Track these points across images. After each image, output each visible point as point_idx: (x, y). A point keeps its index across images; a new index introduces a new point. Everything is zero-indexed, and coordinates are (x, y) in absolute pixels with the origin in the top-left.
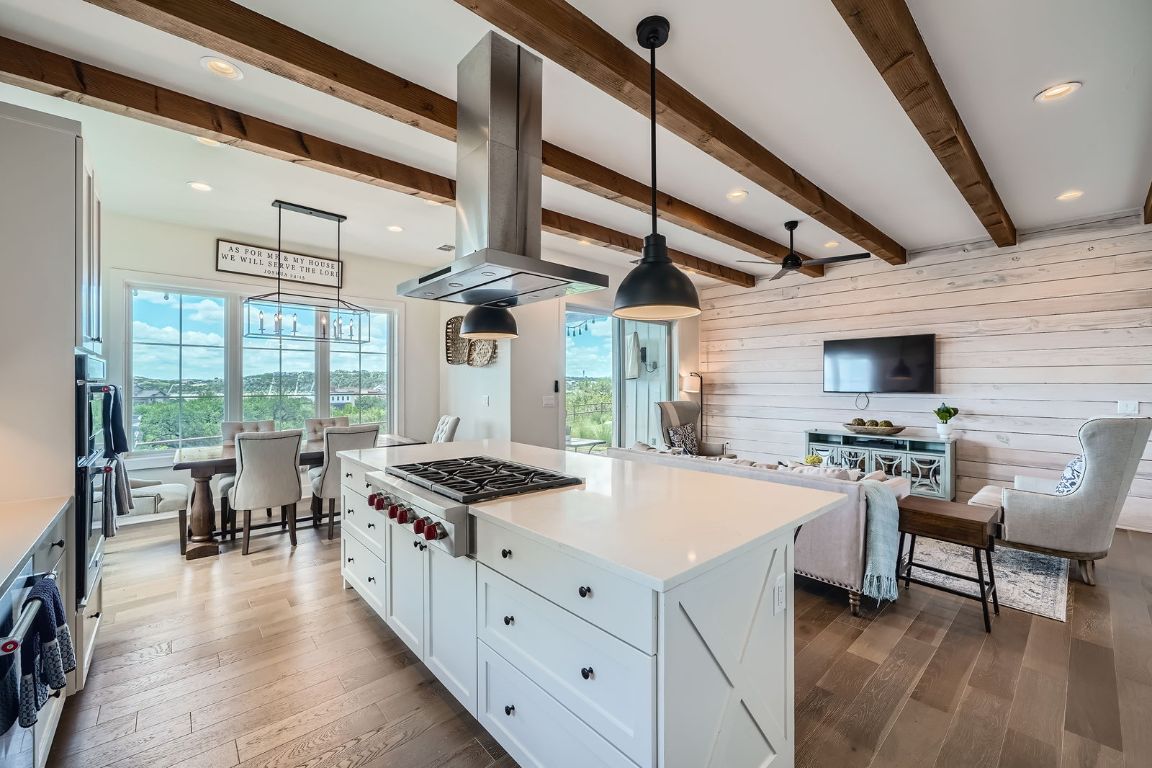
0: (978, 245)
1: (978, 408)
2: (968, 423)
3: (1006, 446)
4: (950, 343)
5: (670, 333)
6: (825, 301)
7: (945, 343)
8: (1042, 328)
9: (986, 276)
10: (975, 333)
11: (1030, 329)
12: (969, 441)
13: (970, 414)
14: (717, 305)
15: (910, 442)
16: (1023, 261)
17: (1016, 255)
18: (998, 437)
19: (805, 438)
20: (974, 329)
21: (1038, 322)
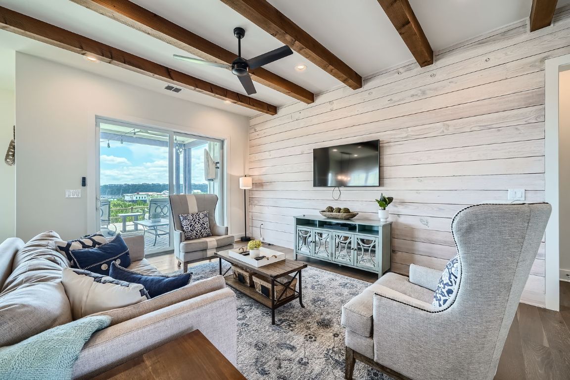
0: (408, 68)
1: (408, 197)
2: (401, 209)
3: (426, 227)
4: (390, 146)
5: (222, 148)
6: (315, 120)
7: (386, 146)
8: (451, 129)
9: (413, 92)
10: (406, 137)
11: (443, 131)
12: (401, 223)
13: (402, 203)
14: (257, 129)
15: (359, 225)
16: (439, 77)
17: (434, 72)
18: (421, 221)
19: (294, 222)
20: (405, 135)
21: (448, 126)
